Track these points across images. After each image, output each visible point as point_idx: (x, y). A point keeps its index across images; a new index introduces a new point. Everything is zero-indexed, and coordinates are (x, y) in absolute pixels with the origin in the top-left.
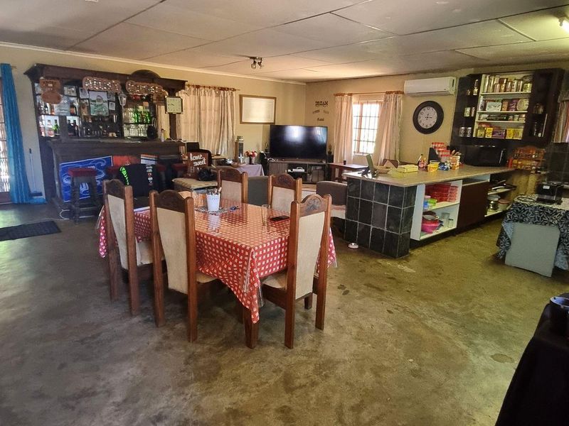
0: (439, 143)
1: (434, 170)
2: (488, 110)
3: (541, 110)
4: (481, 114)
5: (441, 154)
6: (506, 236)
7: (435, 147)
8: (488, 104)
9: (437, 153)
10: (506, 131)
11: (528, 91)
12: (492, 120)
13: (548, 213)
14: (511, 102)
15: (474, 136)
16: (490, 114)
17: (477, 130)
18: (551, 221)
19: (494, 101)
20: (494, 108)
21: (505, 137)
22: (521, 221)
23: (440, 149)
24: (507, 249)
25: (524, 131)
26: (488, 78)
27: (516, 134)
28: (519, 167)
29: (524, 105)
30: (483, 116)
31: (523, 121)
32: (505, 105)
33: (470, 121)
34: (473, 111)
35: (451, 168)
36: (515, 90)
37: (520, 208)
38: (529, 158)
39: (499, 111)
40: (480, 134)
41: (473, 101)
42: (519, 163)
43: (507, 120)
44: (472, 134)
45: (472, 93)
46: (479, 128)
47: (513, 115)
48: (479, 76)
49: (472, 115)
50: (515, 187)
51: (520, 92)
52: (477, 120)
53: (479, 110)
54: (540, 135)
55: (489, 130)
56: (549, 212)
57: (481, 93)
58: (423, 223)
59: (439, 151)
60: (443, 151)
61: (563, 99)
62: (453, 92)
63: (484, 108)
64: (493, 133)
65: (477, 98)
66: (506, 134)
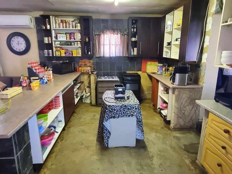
0: (33, 63)
1: (37, 88)
2: (59, 39)
3: (87, 40)
4: (55, 41)
5: (38, 71)
6: (106, 130)
7: (32, 67)
8: (58, 35)
9: (35, 71)
10: (72, 51)
11: (79, 28)
12: (62, 45)
13: (128, 109)
14: (71, 34)
15: (54, 56)
16: (60, 41)
17: (55, 52)
18: (132, 113)
19: (61, 34)
20: (62, 38)
21: (72, 55)
22: (114, 117)
23: (36, 68)
24: (109, 138)
25: (81, 51)
26: (54, 19)
27: (78, 53)
28: (83, 71)
29: (78, 37)
30: (57, 43)
31: (79, 45)
32: (68, 36)
33: (50, 46)
34: (50, 39)
35: (48, 81)
36: (71, 27)
37: (112, 109)
38: (86, 65)
39: (66, 40)
40: (58, 54)
41: (48, 33)
42: (82, 69)
43: (71, 45)
44: (53, 54)
45: (46, 28)
46: (56, 51)
47: (74, 42)
48: (48, 17)
49: (50, 42)
50: (83, 82)
51: (74, 29)
52: (54, 45)
53: (54, 39)
54: (90, 53)
55: (63, 52)
56: (129, 107)
57: (52, 28)
58: (41, 139)
59: (36, 69)
60: (39, 69)
61: (96, 34)
62: (33, 27)
63: (56, 37)
64: (65, 53)
65: (50, 31)
66: (72, 53)
